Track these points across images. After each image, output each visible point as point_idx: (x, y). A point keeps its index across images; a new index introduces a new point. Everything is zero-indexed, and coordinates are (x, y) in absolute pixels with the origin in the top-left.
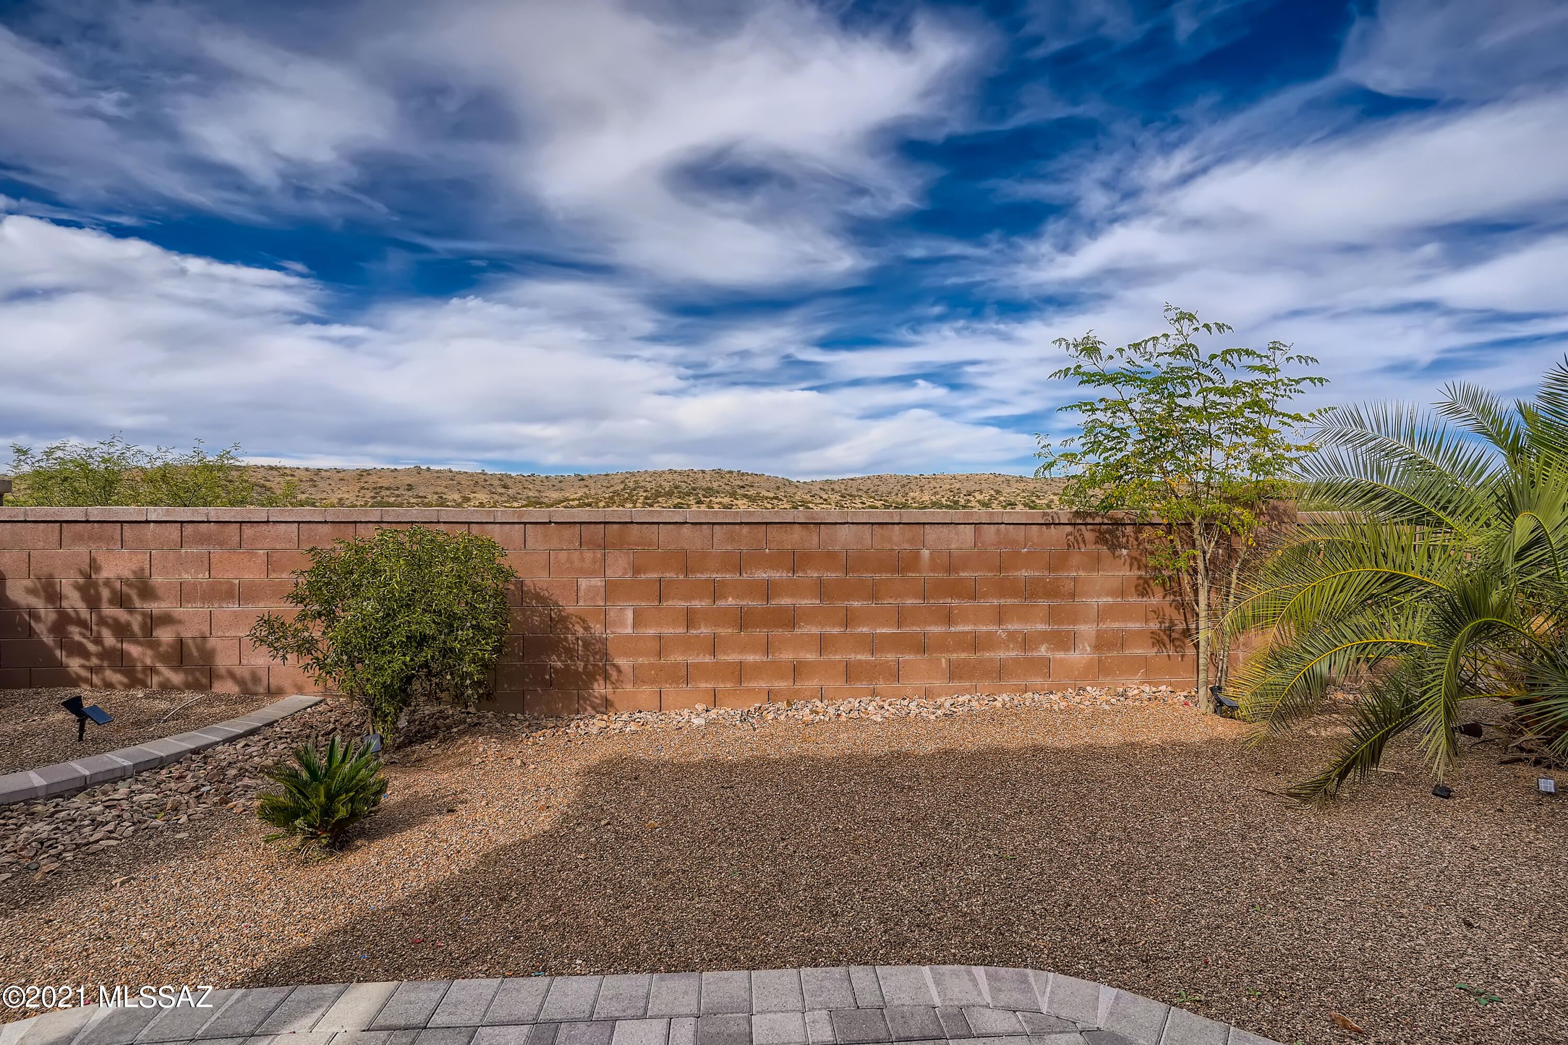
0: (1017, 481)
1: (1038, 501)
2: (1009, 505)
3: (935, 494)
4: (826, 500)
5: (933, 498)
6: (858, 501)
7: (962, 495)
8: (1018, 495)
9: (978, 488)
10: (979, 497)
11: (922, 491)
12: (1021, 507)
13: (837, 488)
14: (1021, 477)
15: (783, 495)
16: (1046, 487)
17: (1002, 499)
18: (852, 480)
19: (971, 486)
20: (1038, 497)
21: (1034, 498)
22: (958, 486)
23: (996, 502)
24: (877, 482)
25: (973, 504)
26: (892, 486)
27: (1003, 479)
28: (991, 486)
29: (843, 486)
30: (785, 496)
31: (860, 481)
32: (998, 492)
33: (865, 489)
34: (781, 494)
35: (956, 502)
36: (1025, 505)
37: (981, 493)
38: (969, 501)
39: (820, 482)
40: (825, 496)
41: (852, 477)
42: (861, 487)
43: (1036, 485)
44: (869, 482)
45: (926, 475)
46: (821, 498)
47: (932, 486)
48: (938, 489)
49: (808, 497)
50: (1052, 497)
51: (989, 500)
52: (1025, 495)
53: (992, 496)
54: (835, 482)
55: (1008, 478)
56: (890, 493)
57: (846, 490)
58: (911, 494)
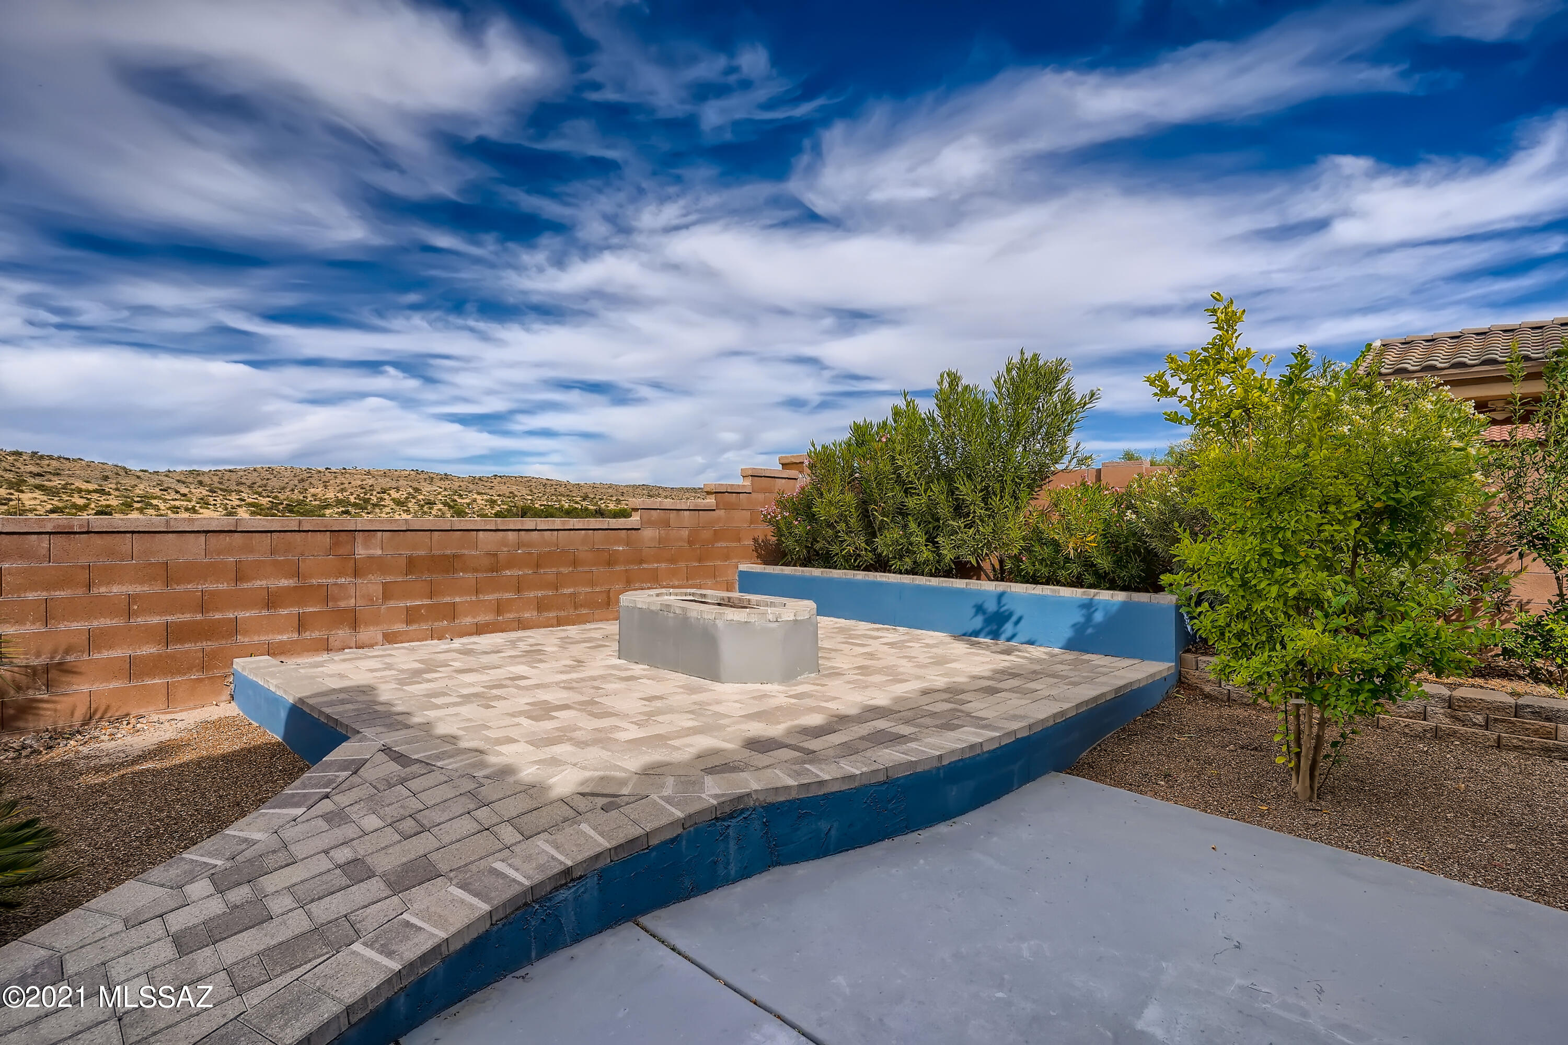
0: (441, 479)
1: (459, 500)
2: (427, 504)
3: (342, 490)
4: (185, 495)
5: (339, 495)
6: (234, 496)
7: (375, 493)
8: (439, 493)
9: (394, 484)
10: (394, 494)
11: (326, 487)
12: (441, 506)
13: (206, 480)
14: (446, 474)
15: (114, 486)
16: (471, 486)
17: (421, 497)
18: (230, 471)
19: (385, 482)
20: (460, 496)
21: (456, 497)
22: (371, 482)
23: (414, 501)
24: (267, 475)
25: (387, 502)
26: (286, 480)
27: (426, 476)
28: (410, 483)
29: (216, 479)
30: (117, 489)
31: (242, 473)
32: (417, 490)
33: (249, 482)
34: (109, 486)
35: (367, 501)
36: (445, 504)
37: (398, 490)
38: (382, 499)
39: (181, 472)
40: (184, 490)
41: (231, 468)
42: (243, 480)
43: (461, 484)
44: (255, 474)
45: (333, 470)
46: (177, 492)
47: (338, 482)
48: (346, 485)
49: (156, 491)
50: (475, 496)
51: (407, 498)
52: (447, 493)
53: (409, 494)
54: (204, 473)
55: (432, 475)
56: (283, 488)
57: (221, 483)
58: (312, 490)
